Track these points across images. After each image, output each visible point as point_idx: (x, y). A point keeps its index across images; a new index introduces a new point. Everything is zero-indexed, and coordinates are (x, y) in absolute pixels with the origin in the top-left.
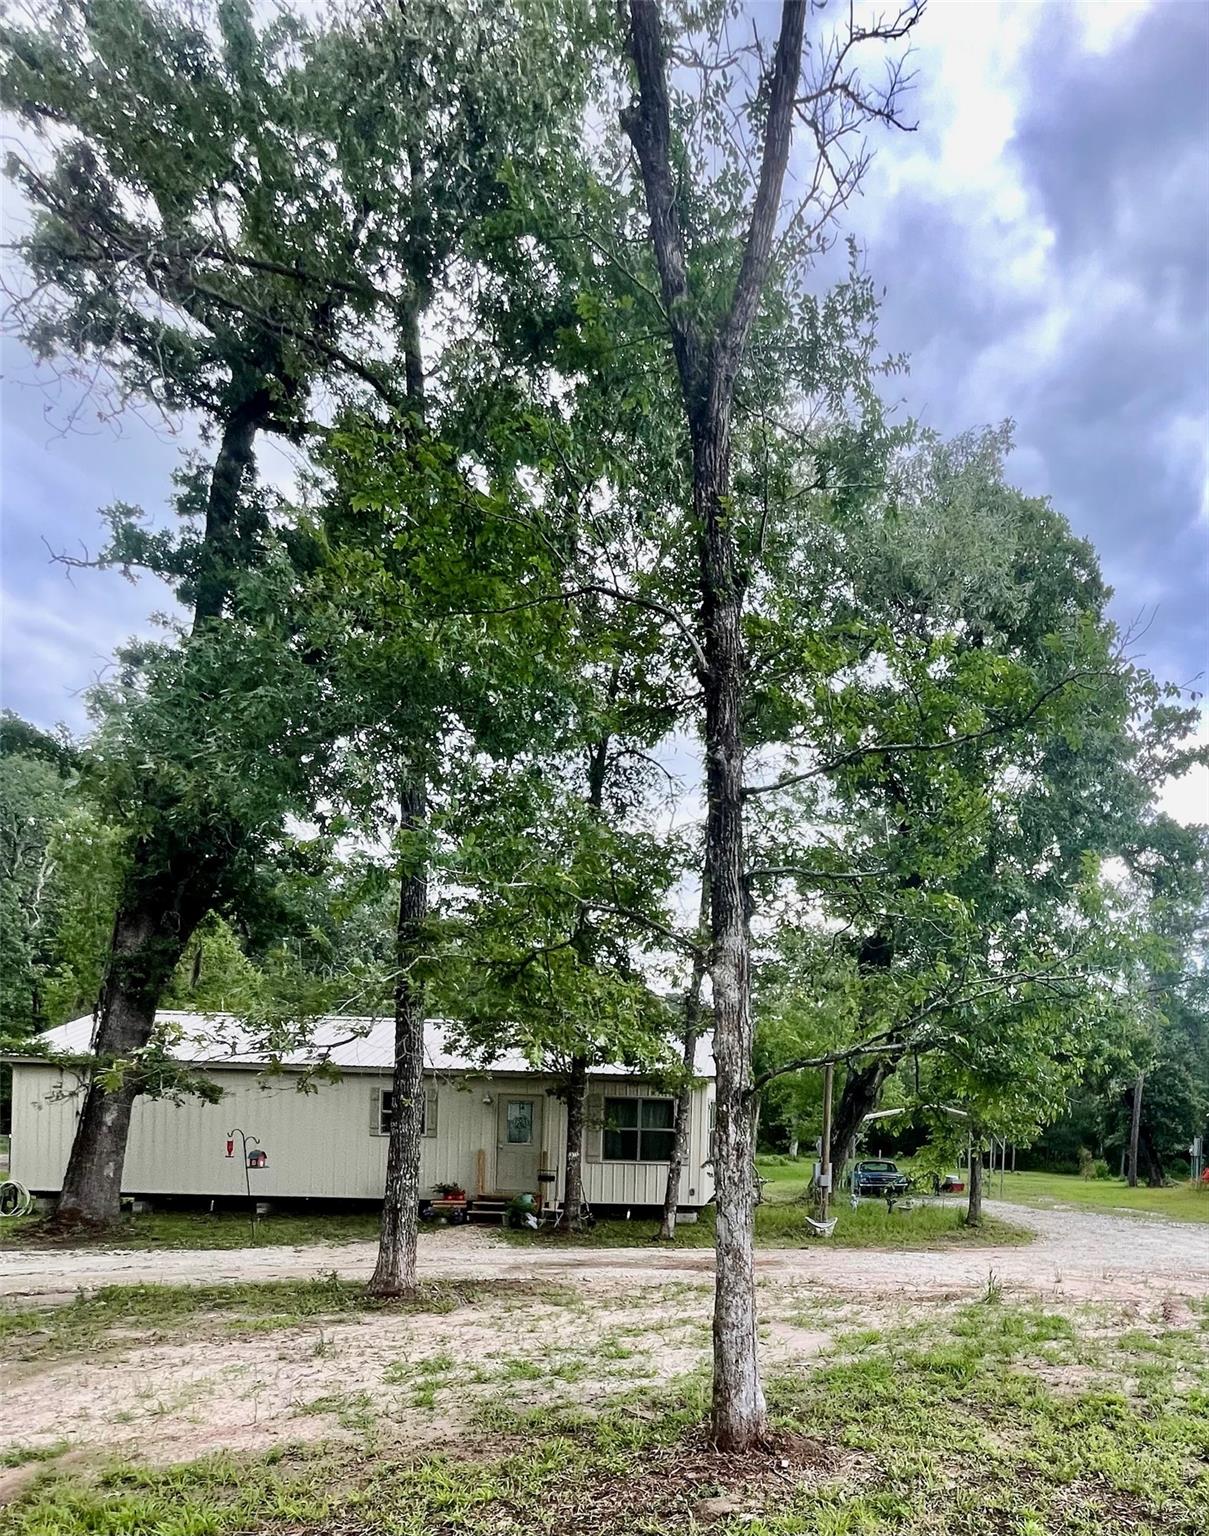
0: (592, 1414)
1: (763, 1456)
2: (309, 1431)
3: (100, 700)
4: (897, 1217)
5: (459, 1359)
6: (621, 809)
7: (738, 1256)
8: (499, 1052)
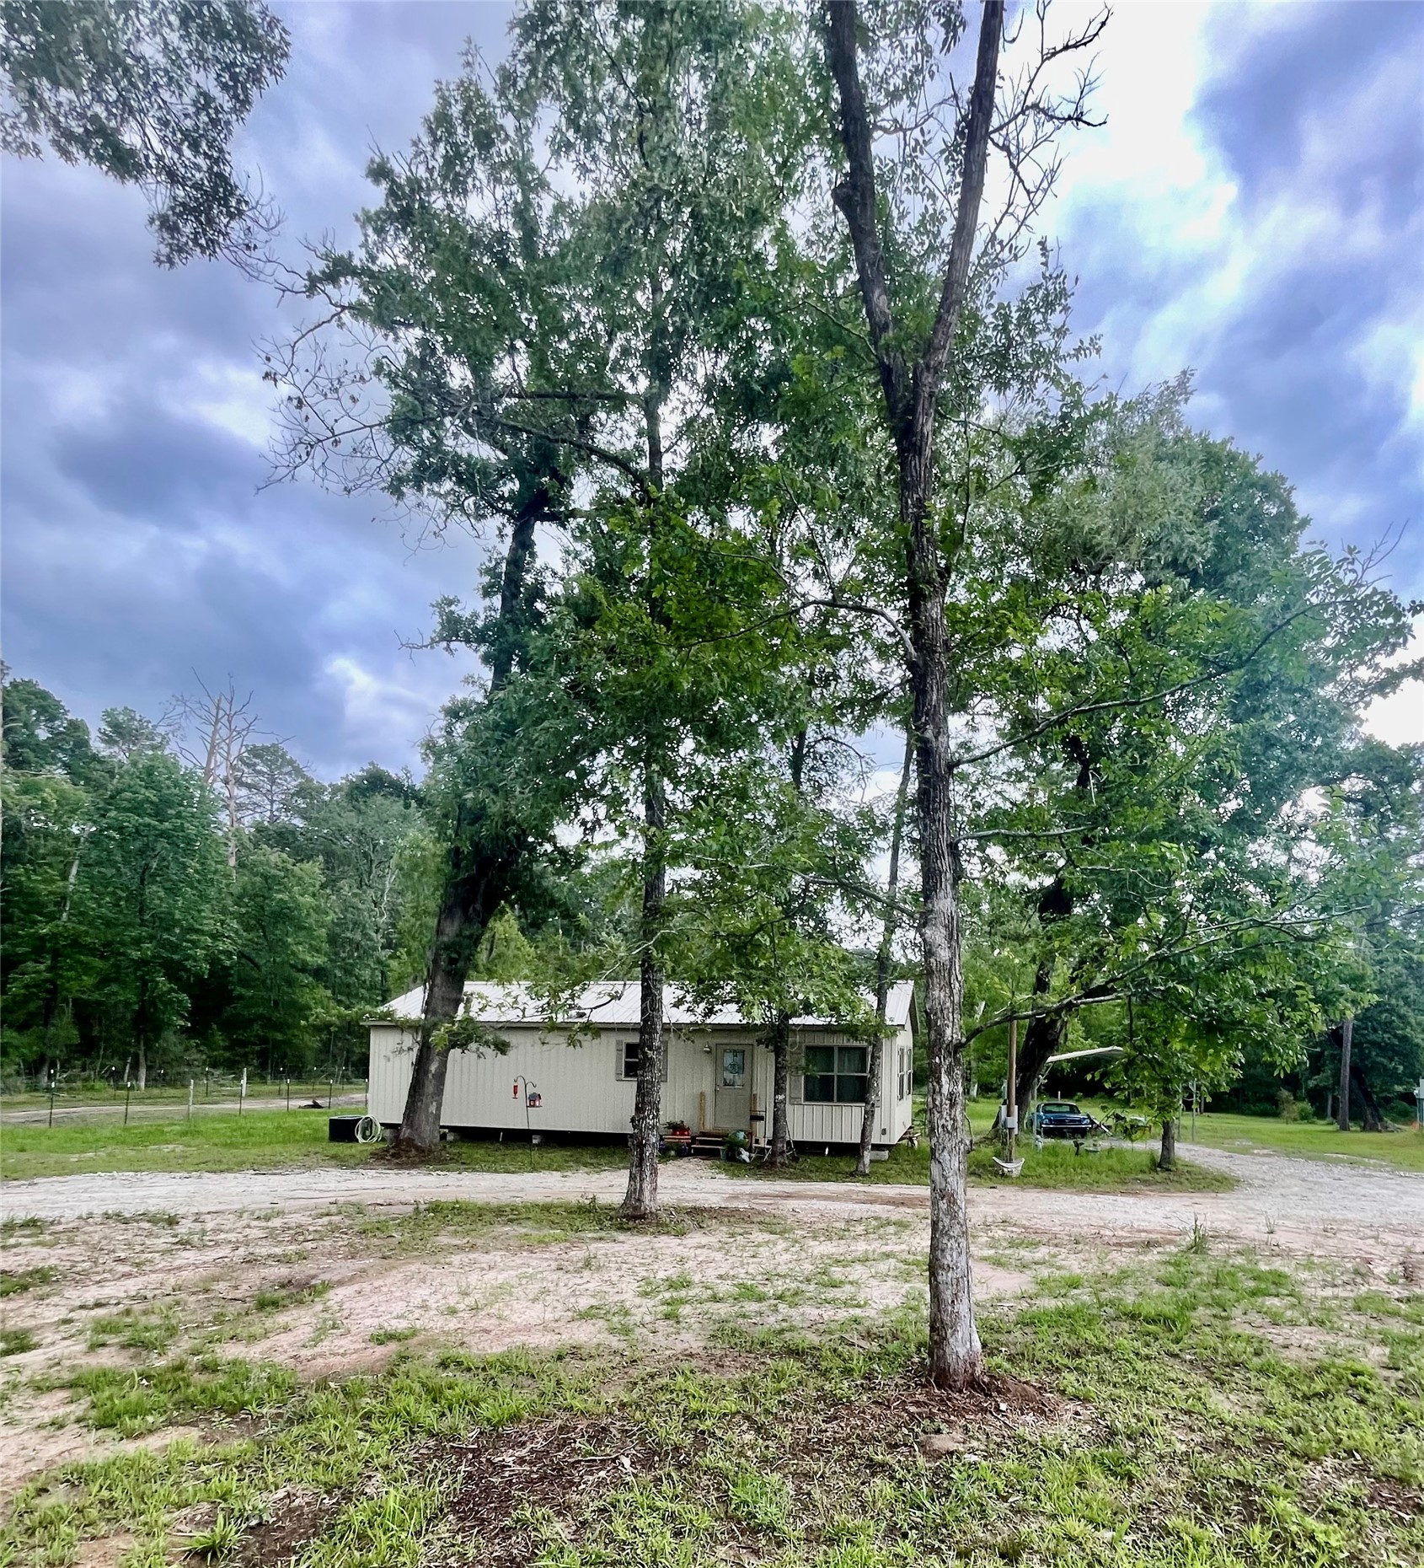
0: (814, 1339)
1: (981, 1397)
2: (586, 1334)
3: (430, 747)
4: (1084, 1160)
5: (696, 1278)
6: (819, 789)
7: (952, 1201)
8: (717, 1008)
